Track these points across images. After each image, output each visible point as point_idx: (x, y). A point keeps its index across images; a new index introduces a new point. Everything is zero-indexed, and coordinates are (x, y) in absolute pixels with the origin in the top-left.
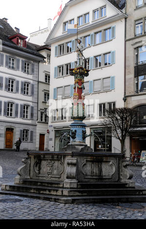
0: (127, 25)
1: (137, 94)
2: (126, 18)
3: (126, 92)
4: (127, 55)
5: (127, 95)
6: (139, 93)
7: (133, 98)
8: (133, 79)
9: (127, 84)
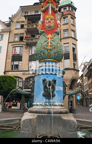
0: (10, 35)
1: (12, 70)
2: (10, 32)
3: (6, 69)
4: (8, 50)
5: (6, 70)
6: (13, 70)
7: (10, 73)
8: (10, 62)
9: (7, 64)
